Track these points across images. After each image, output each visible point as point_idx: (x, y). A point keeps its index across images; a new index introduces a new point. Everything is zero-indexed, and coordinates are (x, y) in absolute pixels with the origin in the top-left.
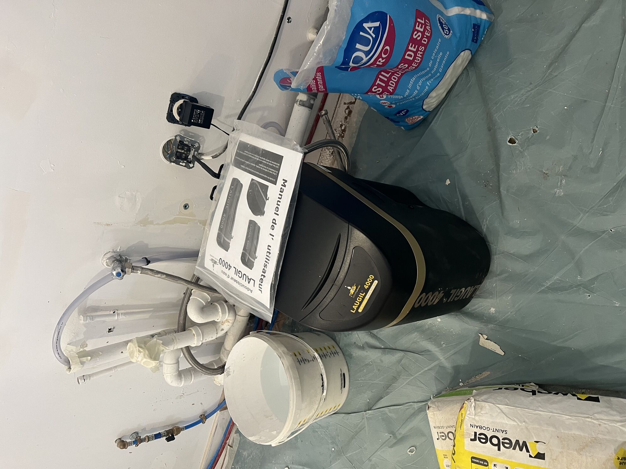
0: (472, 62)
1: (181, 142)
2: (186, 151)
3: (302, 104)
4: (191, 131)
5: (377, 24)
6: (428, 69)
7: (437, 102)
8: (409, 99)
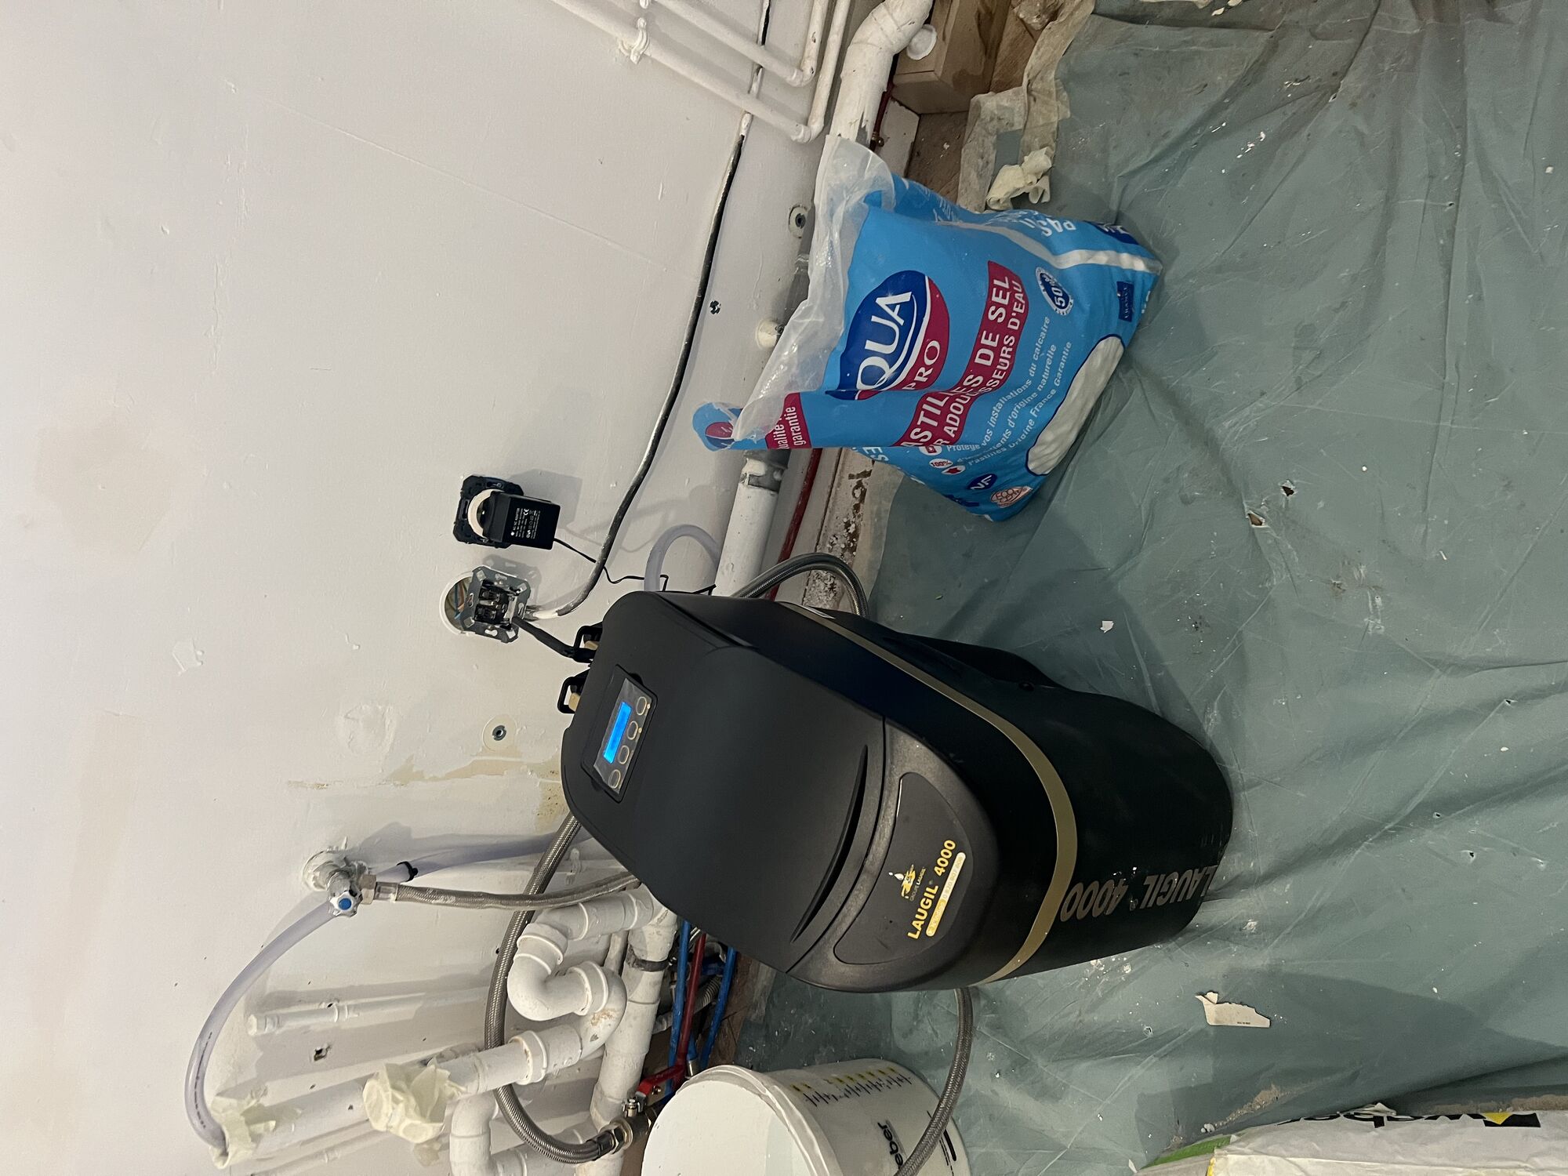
0: (1126, 361)
1: (487, 583)
2: (498, 603)
3: (756, 482)
4: (509, 558)
5: (906, 297)
6: (1029, 382)
7: (1057, 453)
8: (995, 450)
